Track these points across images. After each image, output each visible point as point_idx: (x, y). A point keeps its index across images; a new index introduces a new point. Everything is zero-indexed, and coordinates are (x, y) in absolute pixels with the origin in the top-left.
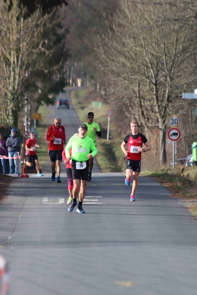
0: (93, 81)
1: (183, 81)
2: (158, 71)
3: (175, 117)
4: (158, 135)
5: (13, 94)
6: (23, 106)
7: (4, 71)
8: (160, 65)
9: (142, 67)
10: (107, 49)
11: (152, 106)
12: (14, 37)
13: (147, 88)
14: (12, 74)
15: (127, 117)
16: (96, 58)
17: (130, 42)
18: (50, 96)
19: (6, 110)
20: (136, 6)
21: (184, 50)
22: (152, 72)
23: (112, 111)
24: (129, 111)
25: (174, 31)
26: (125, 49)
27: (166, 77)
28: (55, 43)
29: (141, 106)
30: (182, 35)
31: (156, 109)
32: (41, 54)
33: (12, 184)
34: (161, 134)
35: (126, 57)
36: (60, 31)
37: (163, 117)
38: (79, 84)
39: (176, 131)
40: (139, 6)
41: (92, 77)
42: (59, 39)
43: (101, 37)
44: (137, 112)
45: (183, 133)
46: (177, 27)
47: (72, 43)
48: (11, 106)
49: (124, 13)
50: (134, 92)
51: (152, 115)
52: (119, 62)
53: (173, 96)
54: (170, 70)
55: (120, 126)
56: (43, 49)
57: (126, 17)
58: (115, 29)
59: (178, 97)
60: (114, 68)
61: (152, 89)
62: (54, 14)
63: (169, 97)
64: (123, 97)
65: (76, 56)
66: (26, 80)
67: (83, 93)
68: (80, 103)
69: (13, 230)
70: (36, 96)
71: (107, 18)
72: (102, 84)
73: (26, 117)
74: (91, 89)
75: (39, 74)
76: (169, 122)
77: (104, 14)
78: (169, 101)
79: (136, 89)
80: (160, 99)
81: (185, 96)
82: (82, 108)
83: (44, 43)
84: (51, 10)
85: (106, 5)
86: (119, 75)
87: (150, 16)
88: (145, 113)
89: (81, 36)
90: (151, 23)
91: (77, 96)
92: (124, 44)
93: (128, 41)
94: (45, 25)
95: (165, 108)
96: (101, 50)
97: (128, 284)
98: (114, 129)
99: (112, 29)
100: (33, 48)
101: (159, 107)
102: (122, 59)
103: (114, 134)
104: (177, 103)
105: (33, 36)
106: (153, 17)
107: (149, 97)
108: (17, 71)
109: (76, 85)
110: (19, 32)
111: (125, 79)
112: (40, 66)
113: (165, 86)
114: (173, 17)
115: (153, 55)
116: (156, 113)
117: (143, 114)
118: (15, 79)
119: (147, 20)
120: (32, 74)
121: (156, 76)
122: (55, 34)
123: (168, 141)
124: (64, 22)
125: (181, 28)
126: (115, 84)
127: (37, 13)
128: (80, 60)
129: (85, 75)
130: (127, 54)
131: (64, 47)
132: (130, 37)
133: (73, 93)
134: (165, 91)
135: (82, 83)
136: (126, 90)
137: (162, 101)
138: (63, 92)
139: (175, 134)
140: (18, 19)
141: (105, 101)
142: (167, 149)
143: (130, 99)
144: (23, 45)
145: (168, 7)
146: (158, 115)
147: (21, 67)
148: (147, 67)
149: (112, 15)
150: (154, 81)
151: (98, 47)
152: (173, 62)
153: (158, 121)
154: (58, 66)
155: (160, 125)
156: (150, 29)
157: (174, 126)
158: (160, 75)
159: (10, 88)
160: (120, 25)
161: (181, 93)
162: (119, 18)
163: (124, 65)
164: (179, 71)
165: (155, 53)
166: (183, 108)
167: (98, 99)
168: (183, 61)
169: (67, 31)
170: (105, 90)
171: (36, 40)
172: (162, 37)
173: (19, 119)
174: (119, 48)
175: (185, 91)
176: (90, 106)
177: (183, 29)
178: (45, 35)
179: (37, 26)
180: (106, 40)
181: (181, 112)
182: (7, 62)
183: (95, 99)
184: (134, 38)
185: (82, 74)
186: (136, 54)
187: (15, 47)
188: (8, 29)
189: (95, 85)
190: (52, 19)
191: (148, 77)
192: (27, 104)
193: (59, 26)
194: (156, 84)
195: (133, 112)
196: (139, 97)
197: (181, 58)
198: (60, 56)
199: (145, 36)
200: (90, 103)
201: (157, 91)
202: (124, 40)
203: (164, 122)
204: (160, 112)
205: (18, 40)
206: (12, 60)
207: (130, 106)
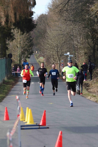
0: (40, 52)
1: (64, 51)
2: (57, 48)
3: (62, 60)
4: (58, 65)
5: (19, 55)
6: (22, 59)
7: (16, 49)
8: (58, 47)
9: (53, 47)
10: (44, 43)
11: (56, 57)
12: (19, 40)
13: (55, 53)
14: (19, 50)
15: (50, 61)
16: (41, 45)
17: (50, 41)
18: (29, 56)
19: (17, 60)
20: (51, 31)
21: (64, 42)
22: (56, 49)
23: (46, 59)
24: (50, 59)
25: (61, 37)
26: (49, 43)
27: (60, 50)
28: (30, 42)
29: (53, 58)
30: (63, 38)
31: (57, 58)
32: (26, 44)
33: (20, 79)
34: (59, 65)
35: (49, 45)
36: (31, 39)
37: (59, 60)
38: (37, 53)
39: (63, 64)
40: (52, 31)
41: (40, 51)
42: (31, 41)
43: (42, 39)
44: (52, 59)
45: (65, 65)
46: (62, 36)
47: (34, 41)
48: (19, 59)
49: (48, 33)
50: (51, 54)
51: (56, 60)
52: (47, 46)
53: (62, 55)
54: (61, 48)
55: (48, 63)
56: (27, 43)
57: (49, 34)
58: (46, 37)
59: (63, 55)
60: (46, 48)
61: (56, 53)
62: (29, 34)
63: (61, 55)
64: (48, 55)
65: (35, 45)
66: (23, 52)
67: (38, 55)
68: (37, 58)
69: (20, 91)
70: (25, 56)
71: (43, 35)
72: (43, 52)
73: (23, 62)
74: (40, 54)
75: (26, 50)
76: (61, 61)
77: (43, 34)
78: (61, 56)
79: (52, 53)
80: (58, 55)
81: (65, 54)
82: (38, 59)
83: (27, 42)
84: (29, 32)
85: (43, 31)
86: (47, 49)
87: (55, 34)
88: (54, 59)
89: (37, 40)
90: (55, 35)
91: (36, 56)
92: (48, 41)
93: (49, 40)
94: (27, 37)
95: (60, 58)
96: (42, 43)
97: (51, 103)
98: (46, 64)
99: (45, 37)
100: (24, 43)
101: (58, 58)
102: (48, 45)
103: (46, 65)
104: (63, 56)
105: (24, 40)
106: (56, 34)
107: (55, 55)
108: (20, 49)
109: (36, 53)
110: (20, 39)
111: (49, 50)
112: (26, 48)
113: (59, 52)
114: (61, 34)
115: (56, 44)
116: (57, 59)
117: (54, 60)
118: (19, 51)
119: (54, 35)
120: (24, 50)
121: (57, 49)
122: (30, 39)
123: (61, 67)
124: (32, 36)
125: (63, 36)
126: (46, 52)
127: (25, 34)
128: (37, 46)
129: (38, 50)
130: (49, 44)
131: (32, 42)
132: (50, 39)
133: (35, 55)
134: (59, 53)
135: (37, 52)
136: (49, 53)
137: (59, 56)
138: (32, 54)
139: (63, 65)
140: (20, 35)
141: (44, 57)
142: (61, 69)
143: (50, 56)
144: (21, 42)
145: (59, 31)
146: (58, 60)
147: (21, 48)
148: (55, 47)
149: (45, 34)
150: (56, 51)
151: (41, 42)
152: (61, 45)
153: (58, 61)
154: (31, 48)
155: (59, 63)
156: (55, 37)
157: (62, 63)
158: (58, 49)
159: (18, 54)
160: (47, 36)
161: (64, 54)
162: (47, 34)
163: (48, 47)
164: (63, 48)
165: (57, 43)
166: (64, 58)
167: (42, 56)
168: (64, 45)
169: (33, 38)
170: (44, 53)
171: (25, 41)
172: (58, 39)
173: (21, 62)
174: (47, 42)
175: (65, 53)
176: (40, 58)
177: (64, 37)
178: (27, 40)
179: (25, 37)
180: (44, 40)
181: (64, 59)
182: (17, 47)
183: (41, 56)
184: (51, 40)
185: (37, 50)
186: (51, 44)
187: (19, 43)
188: (17, 38)
189: (41, 52)
190: (29, 35)
191: (55, 50)
192: (23, 58)
193: (31, 37)
194: (57, 52)
195: (51, 59)
196: (53, 55)
197: (63, 45)
198: (32, 45)
199: (54, 39)
200: (40, 57)
201: (57, 53)
202: (48, 40)
203: (59, 62)
204: (58, 59)
205: (20, 41)
206: (19, 46)
207: (51, 58)
